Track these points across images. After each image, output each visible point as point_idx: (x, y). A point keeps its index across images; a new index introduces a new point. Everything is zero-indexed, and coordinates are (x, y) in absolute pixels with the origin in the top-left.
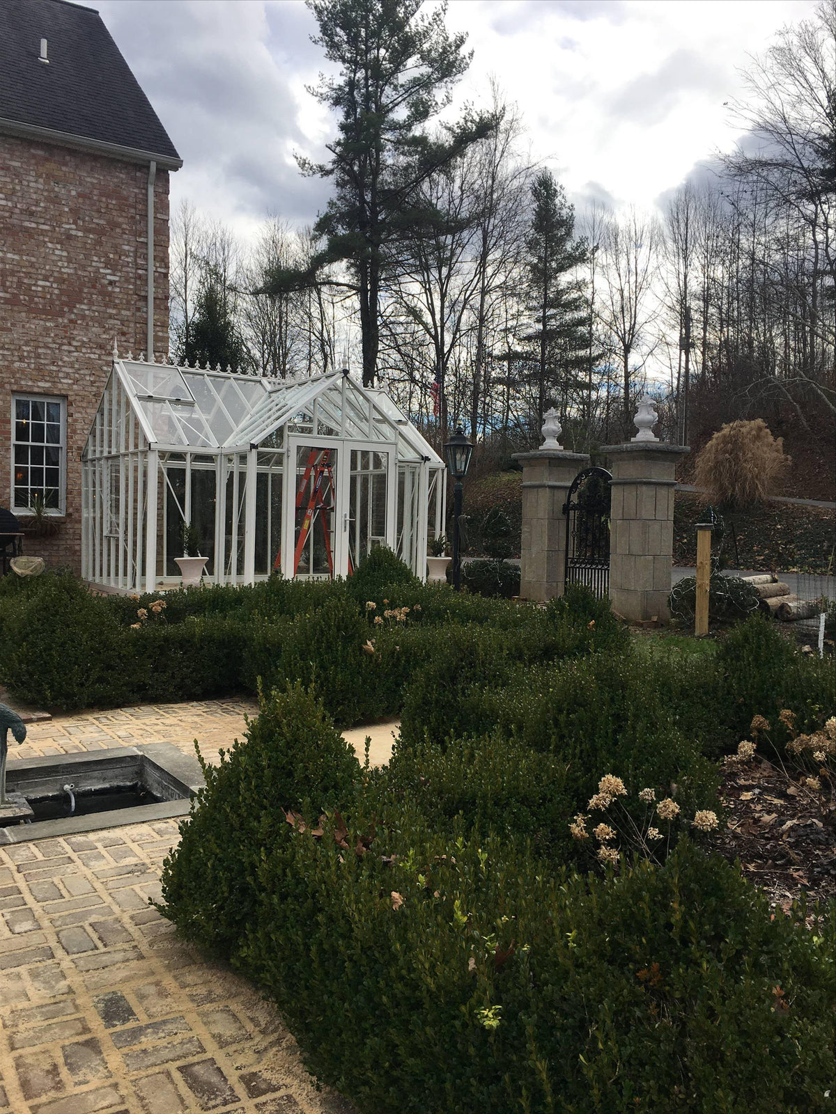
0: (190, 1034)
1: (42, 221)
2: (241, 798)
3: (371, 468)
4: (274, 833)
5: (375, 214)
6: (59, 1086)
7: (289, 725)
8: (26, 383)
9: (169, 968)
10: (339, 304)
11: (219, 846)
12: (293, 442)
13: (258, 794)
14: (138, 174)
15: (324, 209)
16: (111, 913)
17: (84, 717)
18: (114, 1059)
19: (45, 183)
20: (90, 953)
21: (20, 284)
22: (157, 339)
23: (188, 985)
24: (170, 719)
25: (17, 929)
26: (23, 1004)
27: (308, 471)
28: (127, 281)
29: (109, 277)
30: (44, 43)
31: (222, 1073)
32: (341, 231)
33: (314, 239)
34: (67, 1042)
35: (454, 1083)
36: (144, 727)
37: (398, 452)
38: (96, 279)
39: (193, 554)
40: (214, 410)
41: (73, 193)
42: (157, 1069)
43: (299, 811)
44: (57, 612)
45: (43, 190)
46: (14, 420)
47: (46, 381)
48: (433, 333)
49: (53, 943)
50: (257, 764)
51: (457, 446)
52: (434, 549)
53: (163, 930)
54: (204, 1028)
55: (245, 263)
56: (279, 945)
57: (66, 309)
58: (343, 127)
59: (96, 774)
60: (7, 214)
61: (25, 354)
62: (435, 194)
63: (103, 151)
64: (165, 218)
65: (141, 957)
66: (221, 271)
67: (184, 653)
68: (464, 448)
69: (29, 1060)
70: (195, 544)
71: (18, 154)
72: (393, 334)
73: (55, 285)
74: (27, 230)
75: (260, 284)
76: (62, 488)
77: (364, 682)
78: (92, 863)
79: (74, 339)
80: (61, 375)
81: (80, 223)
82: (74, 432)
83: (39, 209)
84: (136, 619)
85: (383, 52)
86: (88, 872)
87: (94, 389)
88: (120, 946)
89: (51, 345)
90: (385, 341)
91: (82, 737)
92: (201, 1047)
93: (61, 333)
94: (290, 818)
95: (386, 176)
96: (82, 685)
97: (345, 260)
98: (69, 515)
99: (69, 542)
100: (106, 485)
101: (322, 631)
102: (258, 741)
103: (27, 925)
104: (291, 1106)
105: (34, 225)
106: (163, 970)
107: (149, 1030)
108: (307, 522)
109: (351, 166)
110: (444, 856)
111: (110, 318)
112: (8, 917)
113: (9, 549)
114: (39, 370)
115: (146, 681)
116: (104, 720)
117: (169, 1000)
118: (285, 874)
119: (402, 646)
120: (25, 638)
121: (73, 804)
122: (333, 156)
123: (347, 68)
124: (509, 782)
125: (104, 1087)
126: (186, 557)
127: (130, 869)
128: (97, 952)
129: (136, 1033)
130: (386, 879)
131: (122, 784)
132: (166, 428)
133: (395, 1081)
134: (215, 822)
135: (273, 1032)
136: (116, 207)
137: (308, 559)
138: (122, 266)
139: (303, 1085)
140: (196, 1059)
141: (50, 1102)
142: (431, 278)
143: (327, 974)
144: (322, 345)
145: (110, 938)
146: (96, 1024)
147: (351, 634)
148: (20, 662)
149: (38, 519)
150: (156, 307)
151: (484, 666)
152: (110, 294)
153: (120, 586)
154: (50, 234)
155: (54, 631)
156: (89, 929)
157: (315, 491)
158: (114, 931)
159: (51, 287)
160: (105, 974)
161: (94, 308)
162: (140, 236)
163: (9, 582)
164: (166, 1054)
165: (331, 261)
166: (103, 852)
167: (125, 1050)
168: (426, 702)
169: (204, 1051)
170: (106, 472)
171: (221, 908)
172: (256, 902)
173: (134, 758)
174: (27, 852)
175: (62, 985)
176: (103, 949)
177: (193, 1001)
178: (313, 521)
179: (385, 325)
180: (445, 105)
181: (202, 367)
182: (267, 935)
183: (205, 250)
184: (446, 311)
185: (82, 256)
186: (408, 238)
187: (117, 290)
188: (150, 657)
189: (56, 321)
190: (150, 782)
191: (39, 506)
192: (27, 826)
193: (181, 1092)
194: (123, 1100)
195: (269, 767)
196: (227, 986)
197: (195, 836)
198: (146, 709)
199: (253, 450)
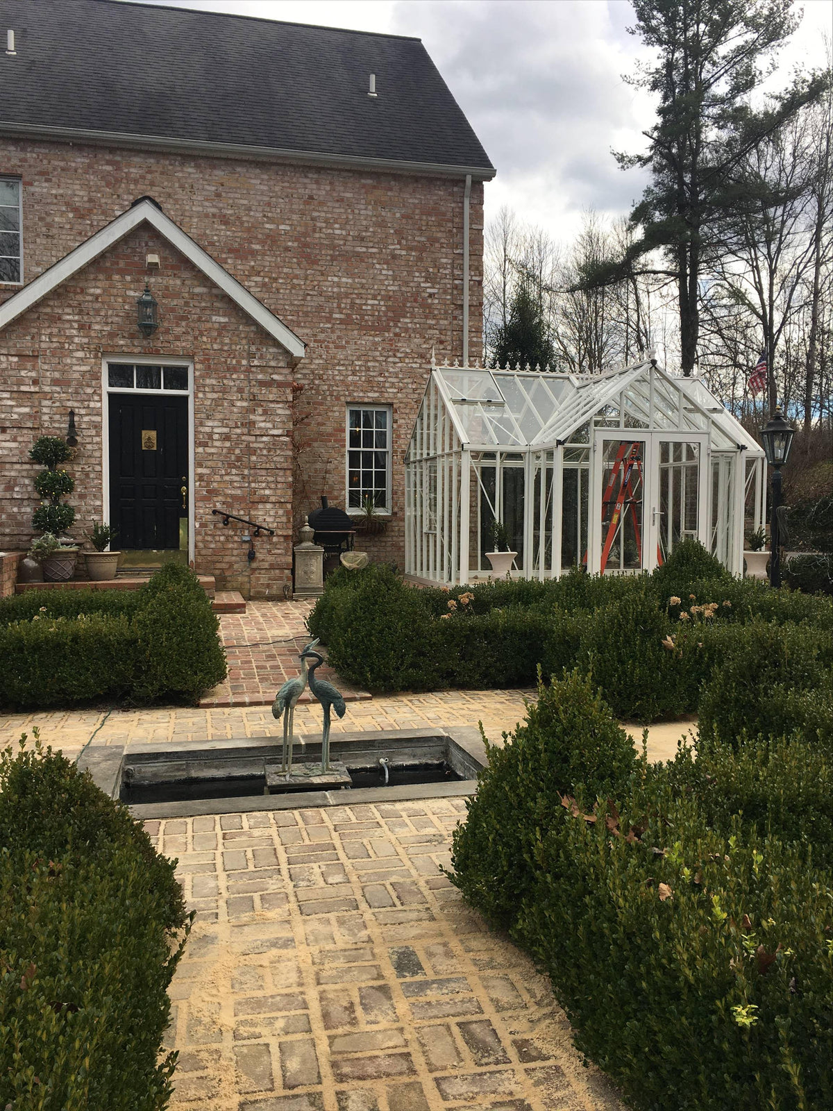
0: (471, 995)
1: (371, 244)
2: (518, 779)
3: (684, 459)
4: (549, 815)
5: (695, 194)
6: (354, 1022)
7: (565, 712)
8: (358, 395)
9: (456, 931)
10: (657, 292)
11: (499, 822)
12: (599, 437)
13: (536, 775)
14: (455, 189)
15: (640, 198)
16: (410, 876)
17: (400, 698)
18: (402, 1006)
19: (374, 209)
20: (389, 909)
21: (353, 304)
22: (472, 344)
23: (472, 951)
24: (476, 705)
25: (330, 880)
26: (330, 946)
27: (617, 465)
28: (445, 292)
29: (429, 290)
30: (373, 78)
31: (496, 1034)
32: (658, 217)
33: (630, 229)
34: (363, 985)
35: (708, 1077)
36: (451, 710)
37: (710, 441)
38: (418, 293)
39: (502, 549)
40: (524, 410)
41: (398, 215)
42: (438, 1021)
43: (573, 796)
44: (376, 601)
45: (371, 217)
46: (348, 429)
47: (375, 392)
48: (761, 312)
49: (358, 896)
50: (535, 748)
51: (774, 433)
52: (753, 542)
53: (454, 897)
54: (483, 990)
55: (562, 261)
56: (552, 922)
57: (391, 324)
58: (661, 112)
59: (406, 750)
60: (342, 242)
61: (357, 368)
62: (763, 165)
63: (424, 172)
64: (480, 227)
65: (432, 919)
66: (538, 273)
67: (488, 643)
68: (785, 435)
69: (331, 996)
70: (504, 539)
71: (350, 185)
72: (714, 319)
73: (382, 303)
74: (358, 254)
75: (577, 280)
76: (388, 489)
77: (664, 678)
78: (397, 830)
79: (398, 351)
80: (387, 385)
81: (404, 242)
82: (399, 436)
83: (369, 234)
84: (448, 610)
85: (702, 26)
86: (393, 838)
87: (416, 396)
88: (415, 906)
89: (378, 359)
90: (706, 326)
91: (396, 716)
92: (480, 1008)
93: (387, 346)
94: (565, 802)
95: (707, 154)
96: (398, 669)
97: (662, 247)
98: (394, 514)
99: (395, 539)
100: (425, 484)
101: (620, 625)
102: (536, 726)
103: (338, 878)
104: (558, 1077)
105: (364, 250)
106: (451, 933)
107: (435, 985)
108: (616, 517)
109: (669, 148)
110: (718, 855)
111: (430, 328)
112: (324, 868)
113: (344, 545)
114: (369, 382)
115: (454, 668)
116: (416, 702)
117: (454, 961)
118: (558, 856)
119: (706, 642)
120: (349, 626)
121: (387, 776)
122: (651, 142)
123: (665, 49)
124: (806, 788)
125: (392, 1029)
126: (496, 552)
127: (428, 838)
128: (394, 909)
129: (423, 986)
130: (655, 870)
131: (430, 762)
132: (480, 429)
133: (654, 1068)
134: (496, 800)
135: (548, 1005)
136: (436, 224)
137: (619, 554)
138: (441, 279)
139: (572, 1059)
140: (474, 1018)
141: (345, 1035)
142: (759, 254)
143: (595, 956)
144: (638, 337)
145: (407, 898)
146: (389, 972)
147: (650, 629)
148: (346, 646)
149: (369, 517)
150: (471, 314)
151: (790, 665)
152: (430, 306)
153: (438, 579)
154: (377, 256)
155: (373, 619)
156: (390, 888)
157: (625, 486)
158: (410, 892)
159: (379, 305)
160: (400, 929)
161: (416, 320)
162: (457, 248)
163: (339, 575)
164: (447, 1009)
165: (647, 249)
166: (407, 821)
167: (412, 1000)
168: (725, 700)
169: (482, 1012)
170: (426, 472)
171: (501, 881)
172: (533, 879)
173: (440, 738)
174: (343, 815)
175: (363, 934)
176: (400, 907)
177: (475, 965)
178: (623, 515)
179: (706, 309)
180: (770, 73)
181: (513, 368)
182: (541, 912)
183: (523, 254)
184: (776, 288)
185: (405, 273)
186: (731, 215)
187: (436, 301)
188: (458, 645)
189: (383, 336)
190: (454, 762)
191: (369, 506)
192: (345, 792)
193: (458, 1046)
194: (406, 1045)
195: (546, 751)
196: (508, 956)
197: (479, 812)
198: (454, 694)
199: (560, 446)
